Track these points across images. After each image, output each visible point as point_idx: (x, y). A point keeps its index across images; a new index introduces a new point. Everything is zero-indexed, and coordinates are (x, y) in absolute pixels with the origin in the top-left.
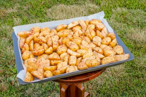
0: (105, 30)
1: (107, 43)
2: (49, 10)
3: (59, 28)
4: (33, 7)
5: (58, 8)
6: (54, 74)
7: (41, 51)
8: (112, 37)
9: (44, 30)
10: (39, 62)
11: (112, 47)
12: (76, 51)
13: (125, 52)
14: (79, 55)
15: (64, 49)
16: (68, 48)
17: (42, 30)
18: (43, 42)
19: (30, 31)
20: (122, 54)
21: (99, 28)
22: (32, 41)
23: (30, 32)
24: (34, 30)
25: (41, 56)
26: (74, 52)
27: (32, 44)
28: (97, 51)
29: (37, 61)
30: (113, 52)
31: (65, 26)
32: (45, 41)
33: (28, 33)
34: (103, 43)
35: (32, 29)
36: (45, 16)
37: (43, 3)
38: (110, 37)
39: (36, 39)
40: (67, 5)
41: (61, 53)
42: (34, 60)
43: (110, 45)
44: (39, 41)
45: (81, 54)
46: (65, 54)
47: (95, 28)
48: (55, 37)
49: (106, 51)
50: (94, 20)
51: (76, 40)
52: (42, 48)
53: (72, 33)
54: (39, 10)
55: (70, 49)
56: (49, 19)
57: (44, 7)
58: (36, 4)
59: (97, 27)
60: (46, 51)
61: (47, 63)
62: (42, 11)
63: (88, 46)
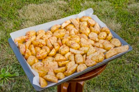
0: (97, 25)
1: (104, 38)
2: (20, 11)
3: (53, 29)
4: (3, 10)
5: (29, 8)
6: (66, 75)
7: (45, 54)
8: (107, 31)
9: (40, 33)
10: (47, 65)
11: (109, 41)
12: (78, 49)
13: (123, 44)
14: (83, 52)
15: (67, 49)
16: (70, 47)
17: (38, 33)
18: (43, 45)
19: (25, 35)
20: (120, 46)
21: (92, 24)
22: (32, 46)
23: (27, 37)
24: (30, 34)
25: (46, 60)
26: (77, 51)
27: (33, 49)
28: (99, 46)
29: (44, 65)
30: (112, 45)
31: (59, 26)
32: (45, 43)
33: (25, 37)
34: (100, 38)
35: (28, 34)
36: (18, 18)
37: (12, 4)
38: (105, 31)
39: (35, 43)
40: (37, 4)
41: (65, 53)
42: (41, 65)
43: (107, 39)
44: (39, 44)
45: (84, 51)
46: (69, 54)
47: (88, 25)
48: (53, 38)
49: (106, 45)
50: (84, 18)
51: (75, 38)
52: (44, 51)
53: (68, 32)
54: (10, 12)
55: (72, 48)
56: (22, 20)
57: (14, 9)
58: (5, 6)
59: (90, 24)
60: (50, 53)
61: (55, 65)
62: (14, 13)
63: (88, 43)
